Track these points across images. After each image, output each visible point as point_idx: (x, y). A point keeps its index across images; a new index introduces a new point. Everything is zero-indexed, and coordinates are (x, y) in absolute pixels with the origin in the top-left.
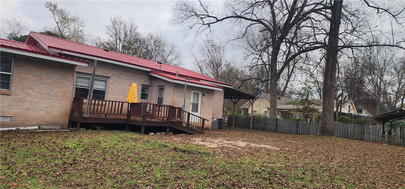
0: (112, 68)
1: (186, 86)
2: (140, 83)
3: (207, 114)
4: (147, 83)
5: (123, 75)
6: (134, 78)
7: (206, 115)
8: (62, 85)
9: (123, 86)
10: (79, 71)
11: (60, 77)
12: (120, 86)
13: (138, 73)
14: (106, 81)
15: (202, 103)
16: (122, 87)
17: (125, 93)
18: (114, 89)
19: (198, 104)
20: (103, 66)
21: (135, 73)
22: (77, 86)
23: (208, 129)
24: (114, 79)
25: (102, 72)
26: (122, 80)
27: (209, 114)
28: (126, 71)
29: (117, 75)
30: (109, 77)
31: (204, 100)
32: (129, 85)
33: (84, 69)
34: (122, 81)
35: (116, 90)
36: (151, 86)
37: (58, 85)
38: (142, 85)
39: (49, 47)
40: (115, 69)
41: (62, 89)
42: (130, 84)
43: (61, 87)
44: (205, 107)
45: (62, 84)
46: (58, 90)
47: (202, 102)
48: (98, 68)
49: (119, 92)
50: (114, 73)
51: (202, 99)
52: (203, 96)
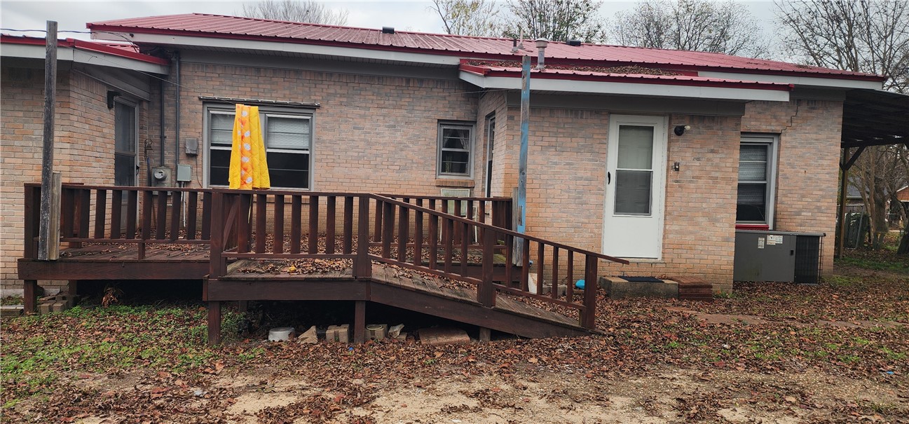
0: (321, 74)
1: (525, 96)
2: (428, 117)
3: (701, 219)
4: (457, 113)
5: (362, 93)
6: (404, 101)
7: (697, 224)
8: (30, 144)
9: (366, 133)
10: (211, 96)
11: (21, 114)
12: (357, 132)
13: (421, 81)
14: (308, 120)
15: (672, 172)
16: (363, 137)
17: (377, 156)
18: (335, 146)
19: (647, 178)
20: (290, 71)
21: (408, 81)
22: (213, 145)
23: (703, 291)
24: (331, 111)
25: (287, 92)
26: (362, 112)
27: (713, 221)
28: (372, 77)
29: (342, 95)
30: (313, 108)
31: (686, 157)
32: (390, 127)
33: (227, 88)
34: (363, 117)
35: (343, 147)
36: (475, 122)
37: (17, 143)
38: (441, 122)
39: (93, 27)
40: (331, 74)
41: (30, 155)
42: (392, 123)
43: (28, 149)
44: (692, 185)
45: (31, 139)
46: (20, 161)
47: (672, 164)
48: (275, 79)
49: (356, 154)
50: (332, 91)
51: (669, 150)
52: (674, 137)
